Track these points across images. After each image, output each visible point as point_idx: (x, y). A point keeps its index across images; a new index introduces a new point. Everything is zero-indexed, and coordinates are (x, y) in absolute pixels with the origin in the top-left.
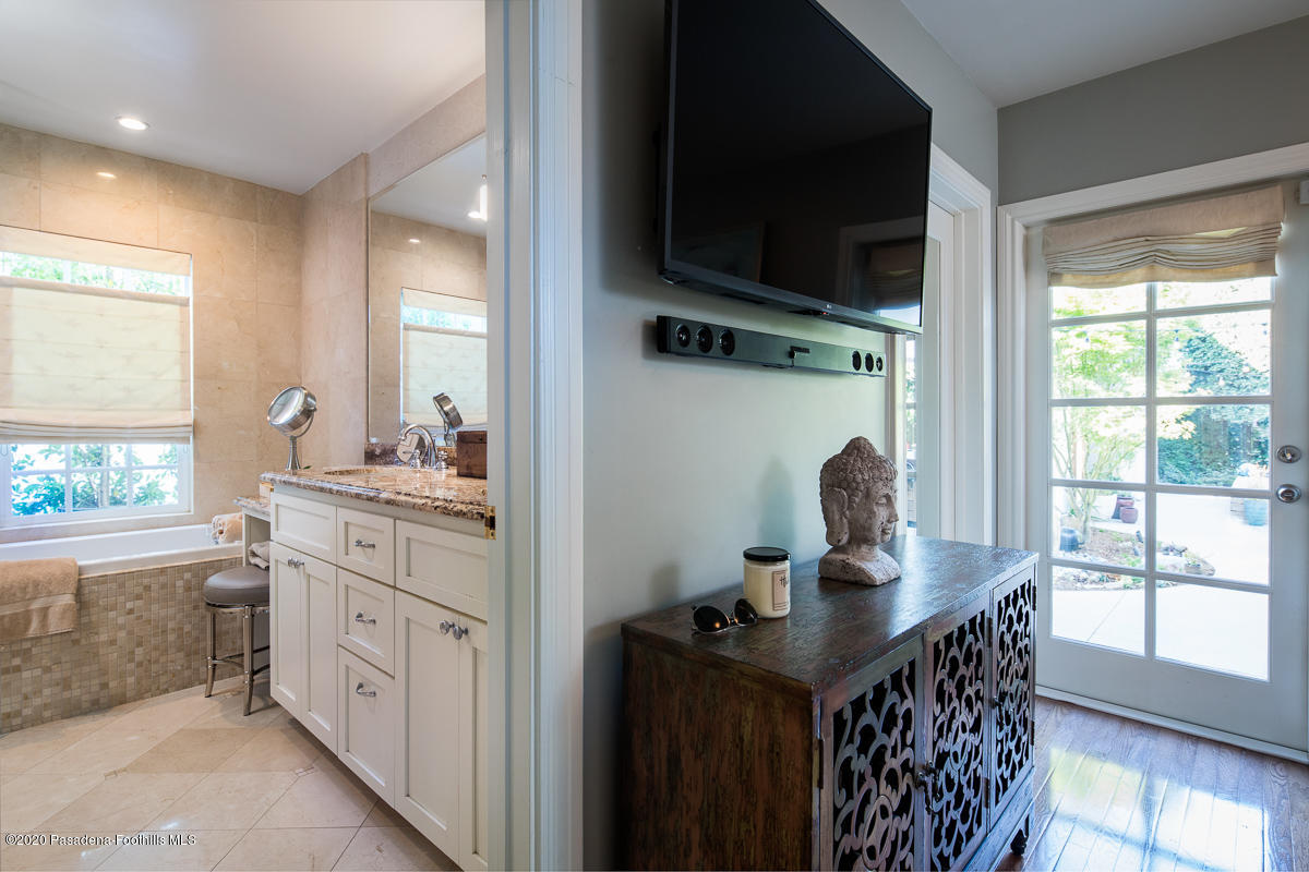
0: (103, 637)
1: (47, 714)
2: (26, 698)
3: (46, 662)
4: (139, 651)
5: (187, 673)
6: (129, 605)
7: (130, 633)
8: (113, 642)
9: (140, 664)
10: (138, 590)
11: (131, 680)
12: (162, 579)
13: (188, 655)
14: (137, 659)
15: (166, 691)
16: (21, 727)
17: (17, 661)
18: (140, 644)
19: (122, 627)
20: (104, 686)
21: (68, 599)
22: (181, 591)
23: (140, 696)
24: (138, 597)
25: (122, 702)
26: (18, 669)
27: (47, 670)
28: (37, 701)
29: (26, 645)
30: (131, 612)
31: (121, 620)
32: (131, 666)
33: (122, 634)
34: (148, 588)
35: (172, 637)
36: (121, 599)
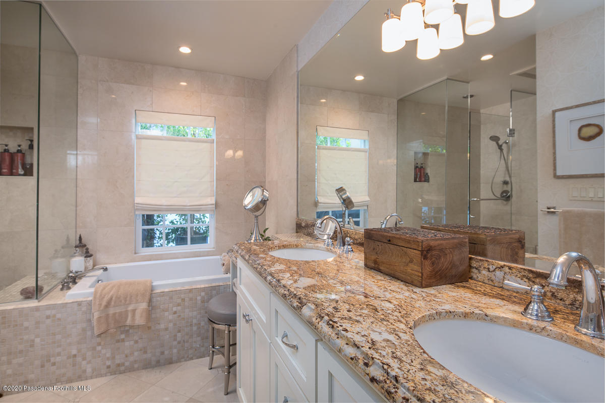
0: (162, 326)
1: (136, 366)
2: (127, 356)
3: (136, 338)
4: (179, 335)
5: (203, 349)
6: (175, 309)
7: (175, 324)
8: (166, 329)
9: (179, 343)
10: (179, 301)
11: (175, 351)
12: (191, 295)
13: (202, 339)
14: (178, 339)
15: (192, 359)
16: (124, 372)
17: (123, 336)
18: (179, 331)
19: (170, 321)
20: (162, 353)
21: (144, 306)
22: (199, 302)
23: (179, 361)
24: (179, 305)
25: (171, 363)
26: (123, 340)
27: (136, 342)
28: (132, 359)
29: (127, 328)
30: (175, 313)
31: (171, 317)
32: (175, 343)
33: (171, 325)
34: (183, 300)
35: (195, 328)
36: (171, 305)
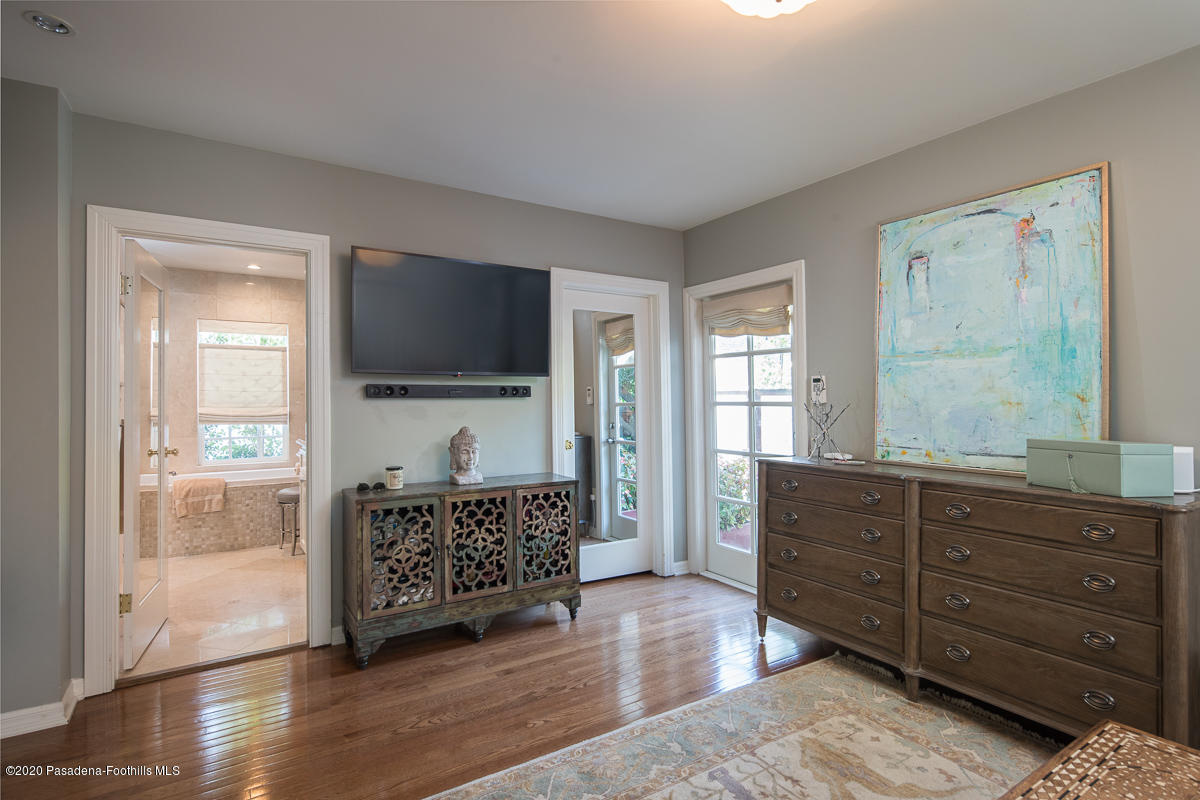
0: (235, 516)
1: (212, 549)
2: (203, 540)
3: (212, 525)
4: (251, 524)
5: (274, 538)
6: (247, 502)
7: (248, 515)
8: (240, 519)
9: (252, 531)
10: (252, 495)
11: (248, 538)
12: (262, 491)
13: (274, 529)
14: (251, 528)
15: (264, 545)
16: (201, 553)
17: (200, 523)
18: (252, 521)
19: (243, 512)
20: (236, 539)
21: (220, 496)
22: (270, 497)
23: (252, 546)
24: (251, 499)
25: (244, 548)
26: (200, 526)
27: (212, 528)
28: (208, 542)
29: (204, 516)
30: (248, 505)
31: (244, 509)
32: (248, 531)
33: (244, 516)
34: (255, 494)
35: (266, 520)
36: (243, 499)
